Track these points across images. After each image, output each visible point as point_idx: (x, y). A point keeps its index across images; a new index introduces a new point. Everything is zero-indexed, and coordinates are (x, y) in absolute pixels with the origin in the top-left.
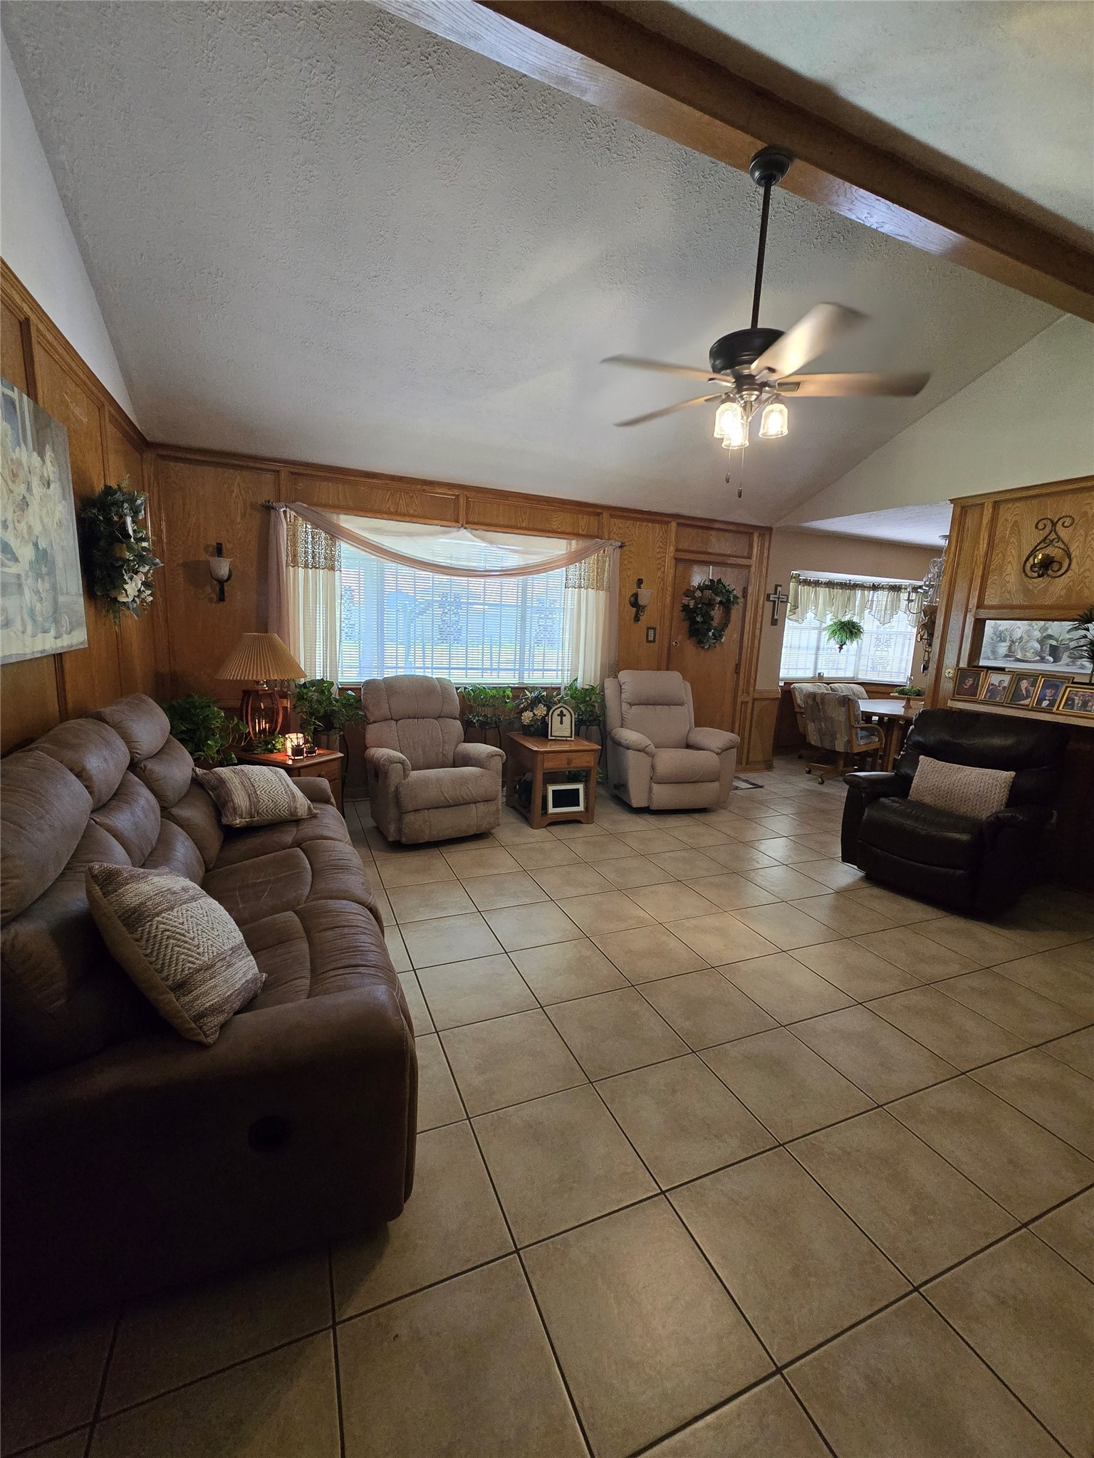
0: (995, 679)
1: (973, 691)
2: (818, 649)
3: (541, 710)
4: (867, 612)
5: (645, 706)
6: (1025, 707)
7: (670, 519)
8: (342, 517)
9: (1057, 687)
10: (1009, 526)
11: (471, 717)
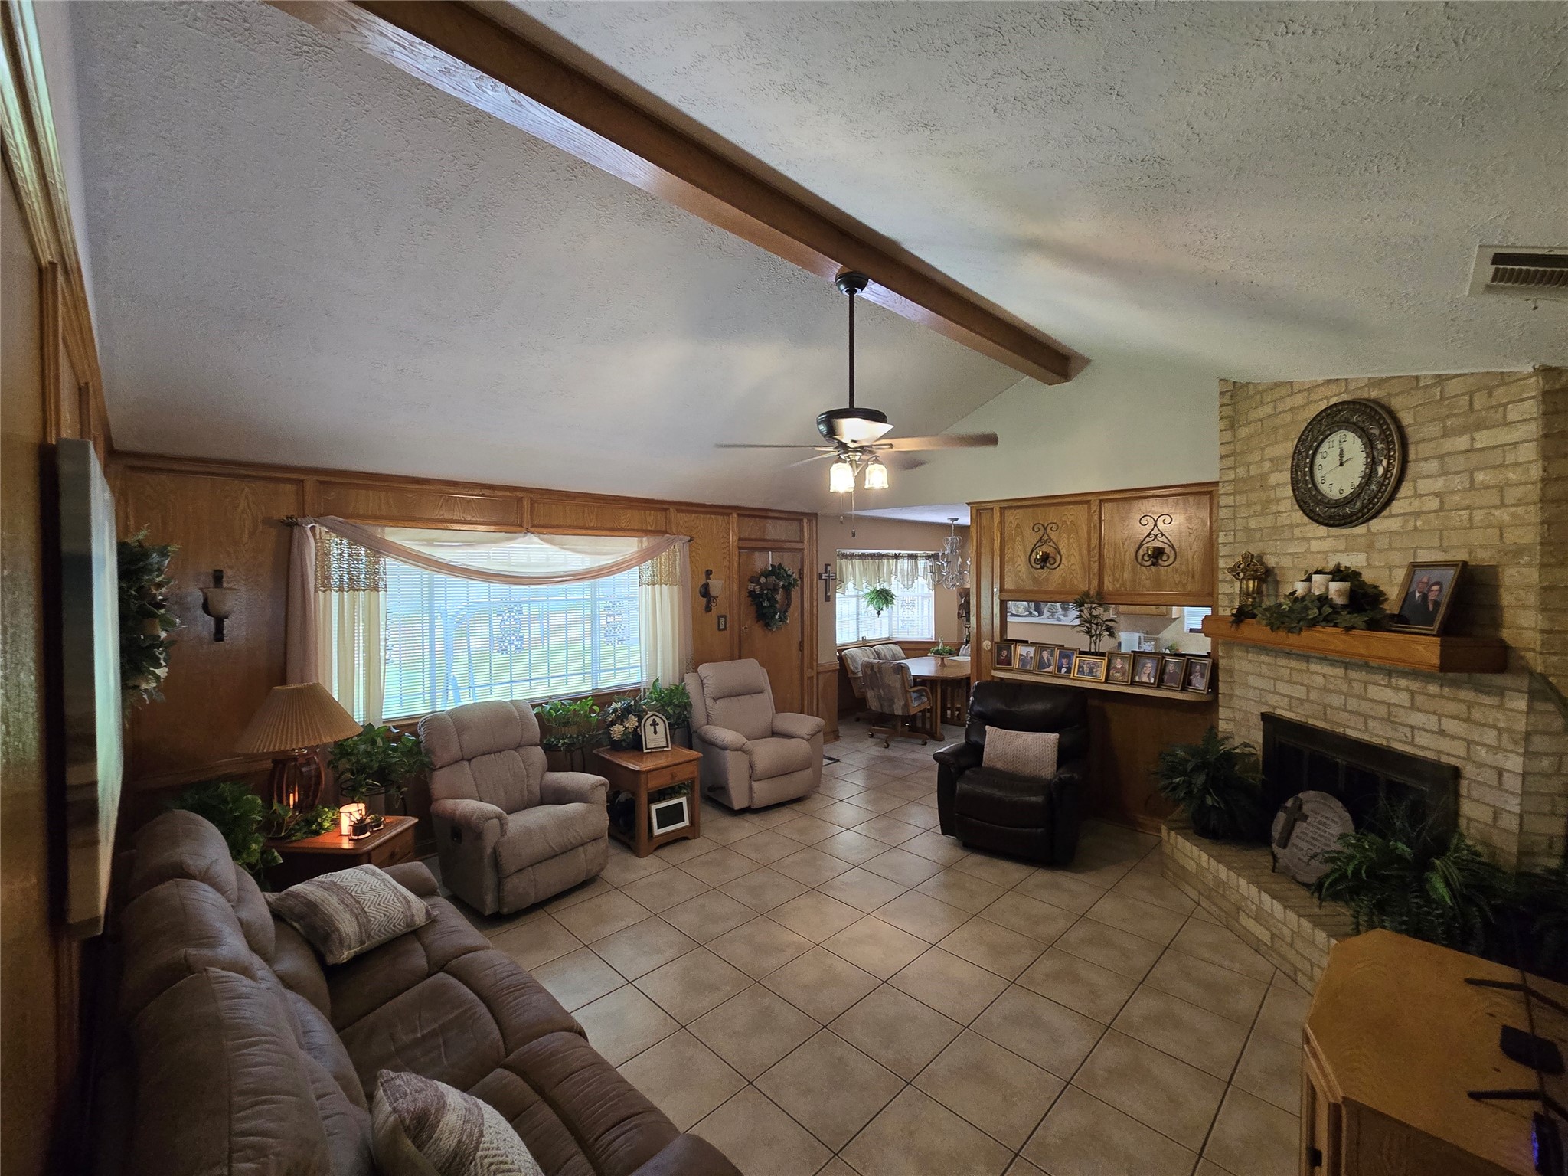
0: (1022, 650)
1: (1008, 662)
2: (858, 614)
3: (632, 722)
4: (893, 578)
5: (728, 699)
6: (1049, 674)
7: (730, 511)
8: (388, 530)
9: (1069, 657)
10: (1014, 527)
11: (553, 740)
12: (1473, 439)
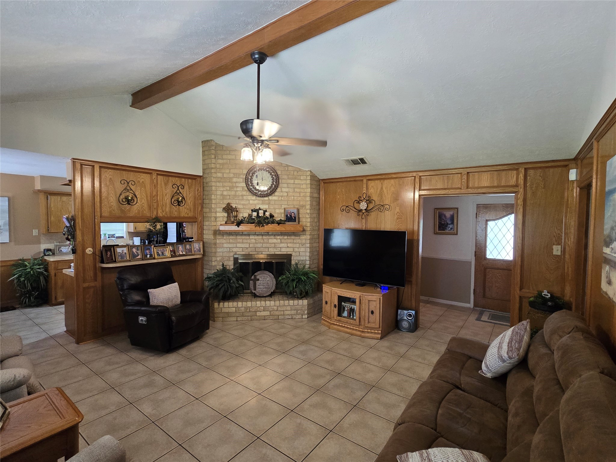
0: (119, 250)
1: (111, 258)
9: (150, 249)
10: (108, 179)
12: (294, 181)
